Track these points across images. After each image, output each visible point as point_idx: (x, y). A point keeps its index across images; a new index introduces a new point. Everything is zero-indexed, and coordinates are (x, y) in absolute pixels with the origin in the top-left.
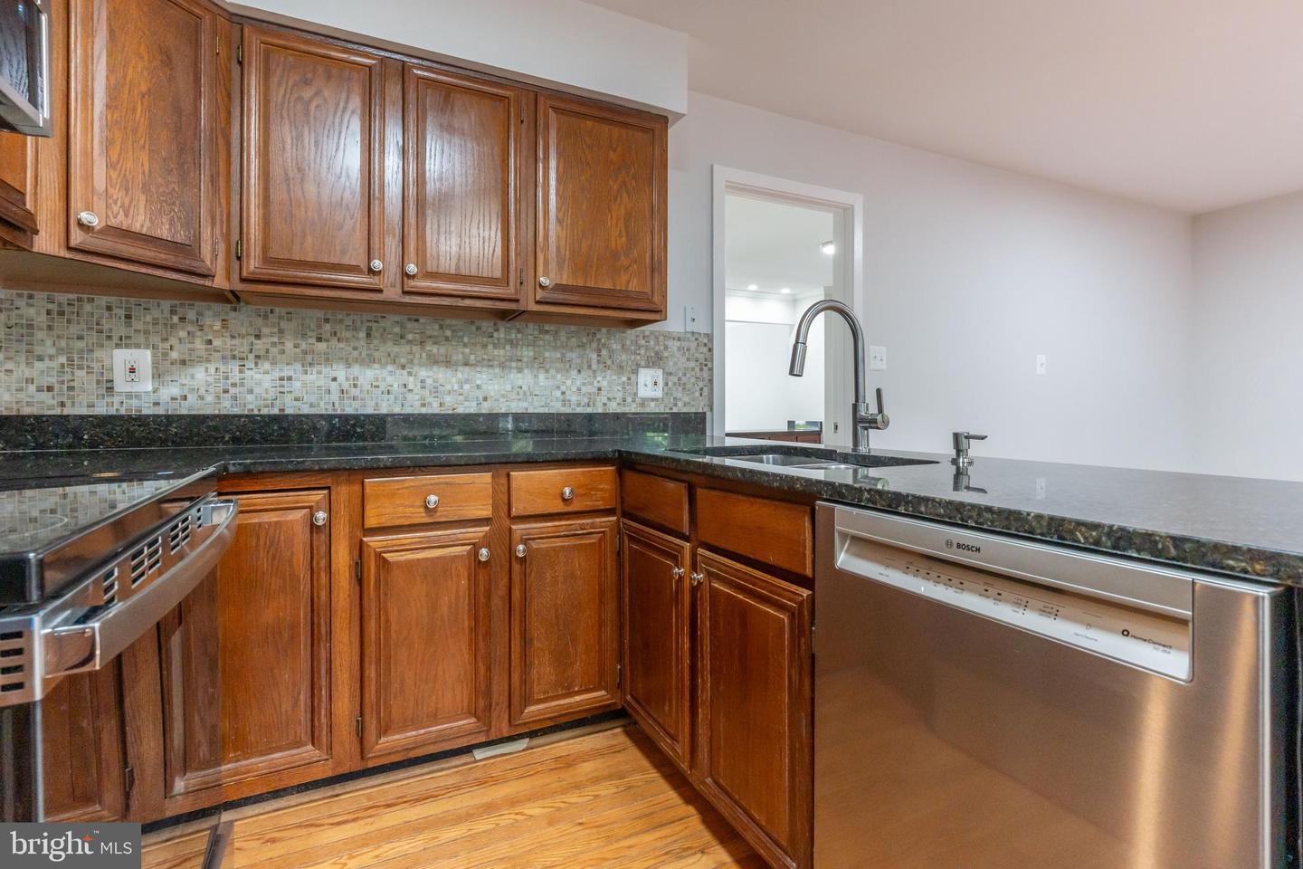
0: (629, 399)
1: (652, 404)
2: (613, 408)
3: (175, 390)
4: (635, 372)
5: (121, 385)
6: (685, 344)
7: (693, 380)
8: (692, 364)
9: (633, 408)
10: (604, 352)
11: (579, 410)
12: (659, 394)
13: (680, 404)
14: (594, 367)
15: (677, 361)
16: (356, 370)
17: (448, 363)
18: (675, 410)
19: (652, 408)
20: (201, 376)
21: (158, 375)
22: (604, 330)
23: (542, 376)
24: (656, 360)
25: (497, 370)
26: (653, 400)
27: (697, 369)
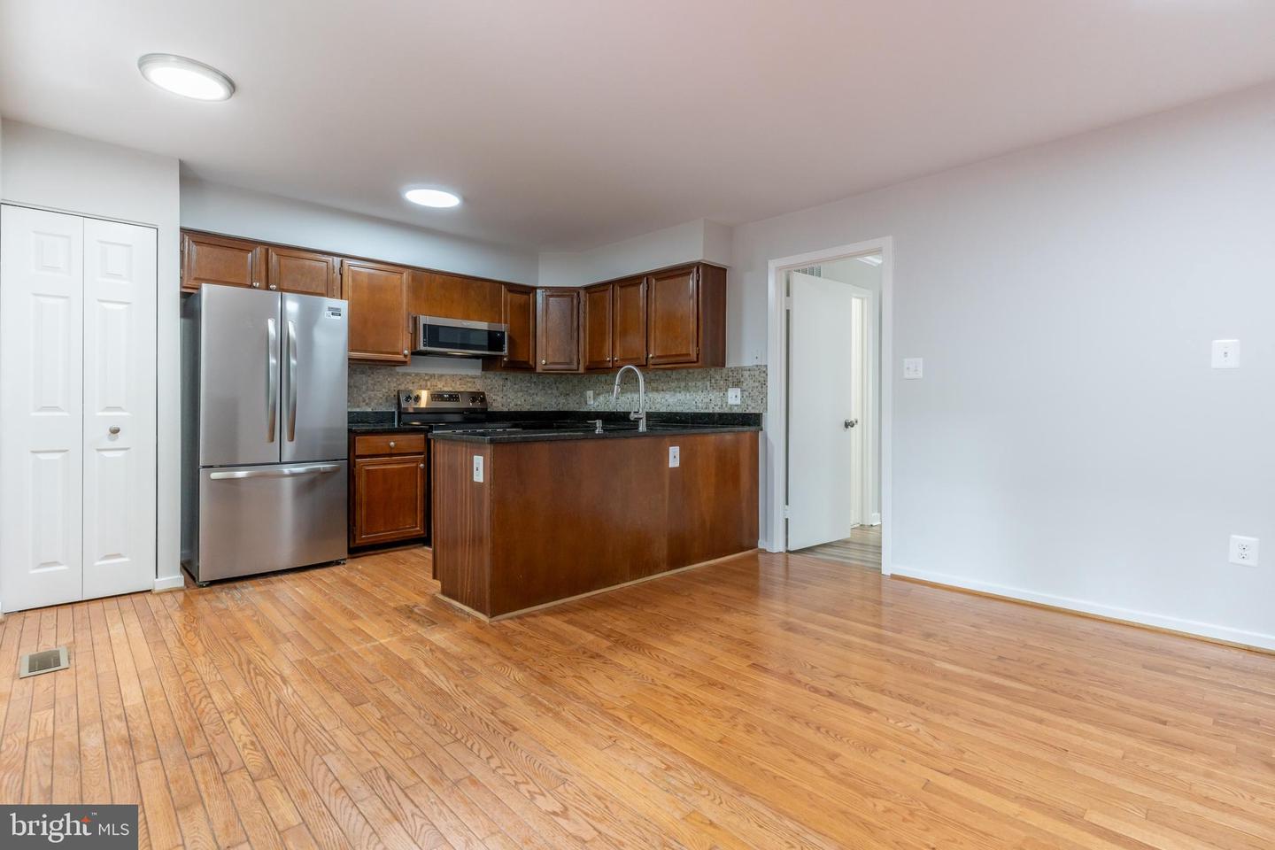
0: (724, 405)
1: (736, 408)
2: (717, 410)
3: (597, 404)
4: (727, 391)
5: (589, 403)
6: (752, 373)
7: (757, 394)
8: (757, 384)
9: (726, 410)
10: (713, 381)
11: (702, 411)
12: (738, 402)
13: (750, 408)
14: (709, 389)
15: (748, 383)
16: (633, 395)
17: (657, 391)
18: (747, 412)
19: (736, 410)
20: (601, 398)
21: (594, 399)
22: (713, 369)
23: (688, 394)
24: (737, 384)
25: (673, 393)
26: (736, 405)
27: (759, 388)
